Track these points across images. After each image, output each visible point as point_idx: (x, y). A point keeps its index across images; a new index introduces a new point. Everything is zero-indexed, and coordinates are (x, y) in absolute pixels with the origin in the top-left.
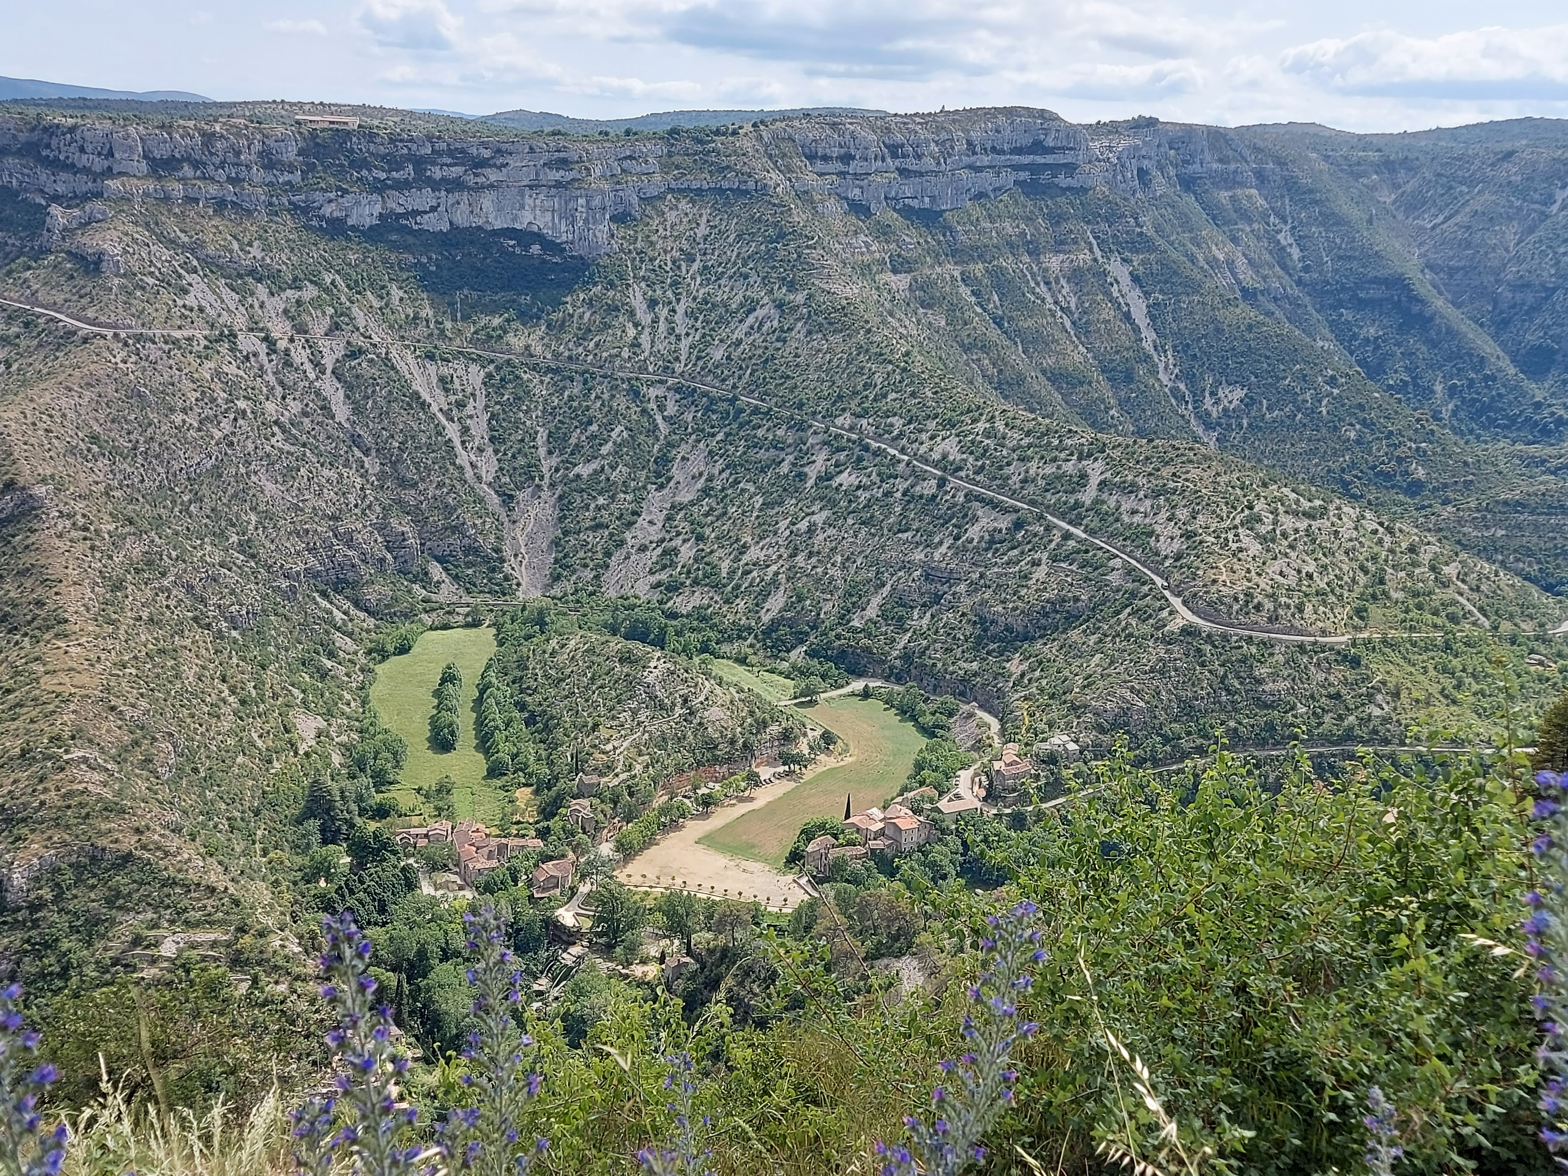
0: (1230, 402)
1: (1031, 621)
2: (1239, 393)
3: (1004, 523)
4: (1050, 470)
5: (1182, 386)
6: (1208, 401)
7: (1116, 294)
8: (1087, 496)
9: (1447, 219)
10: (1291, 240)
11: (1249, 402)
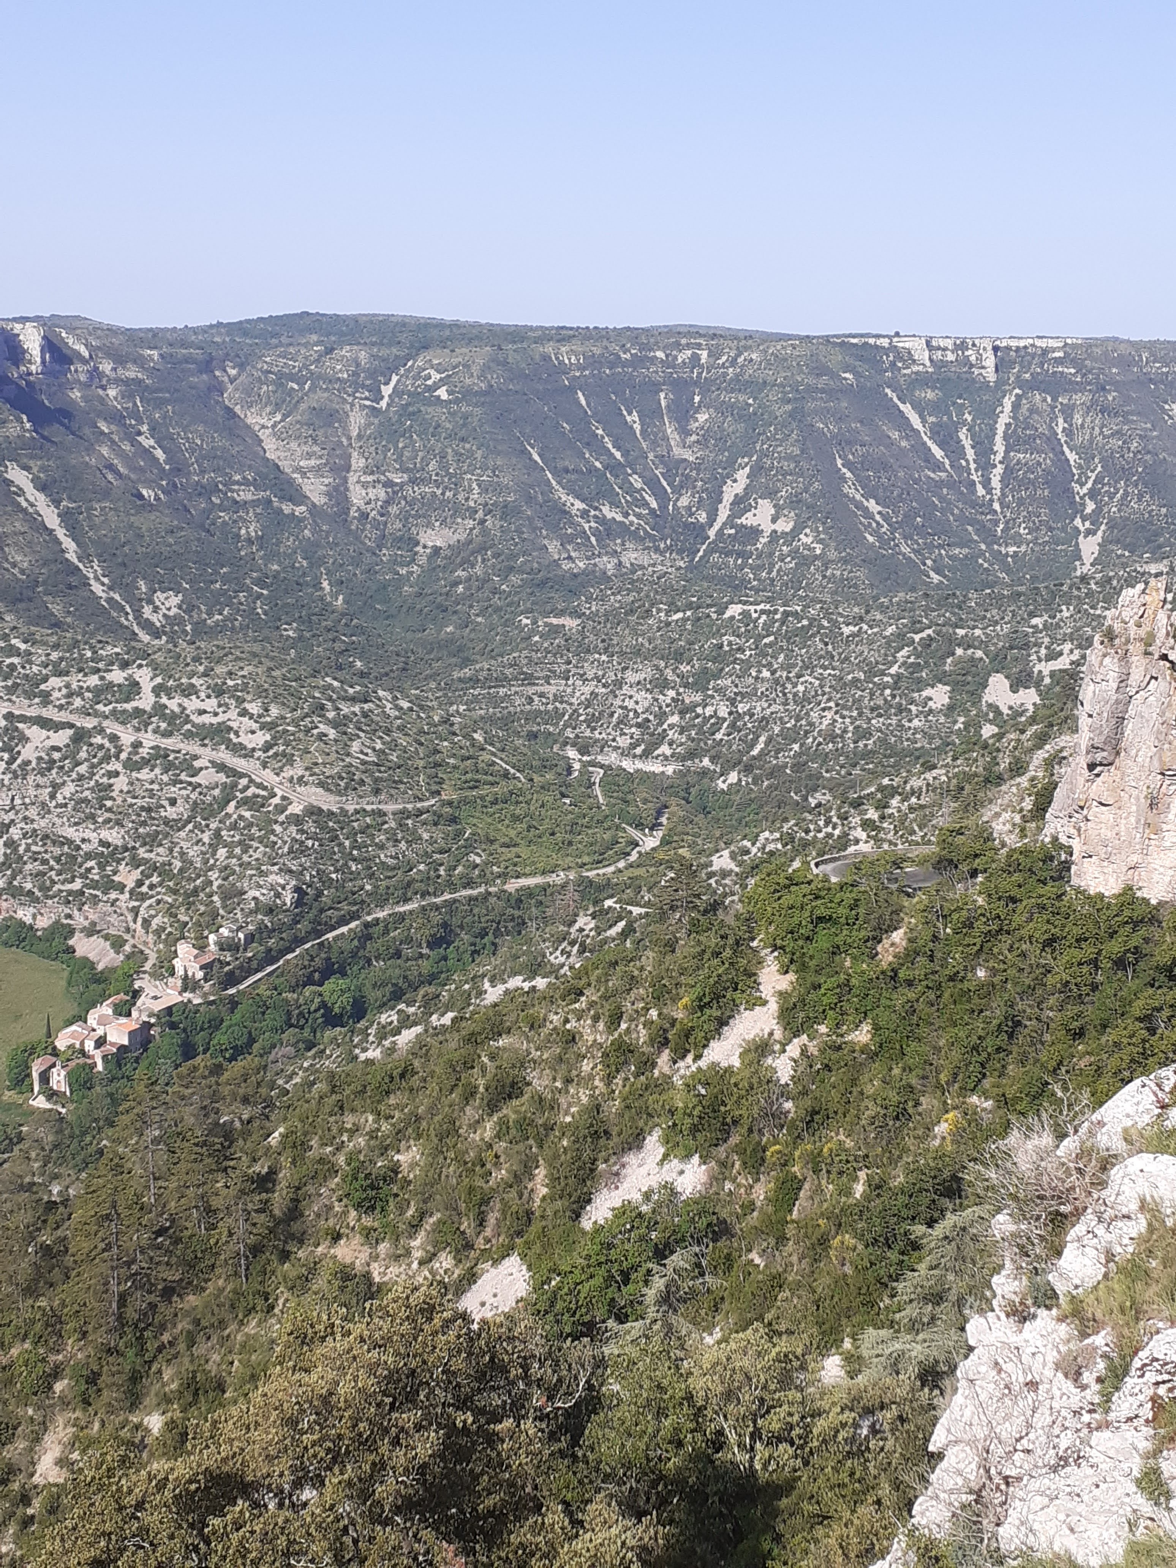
0: (169, 609)
1: (127, 832)
2: (175, 600)
3: (62, 738)
4: (93, 680)
5: (117, 597)
6: (147, 611)
7: (24, 504)
8: (146, 701)
9: (285, 417)
10: (152, 442)
11: (188, 607)
